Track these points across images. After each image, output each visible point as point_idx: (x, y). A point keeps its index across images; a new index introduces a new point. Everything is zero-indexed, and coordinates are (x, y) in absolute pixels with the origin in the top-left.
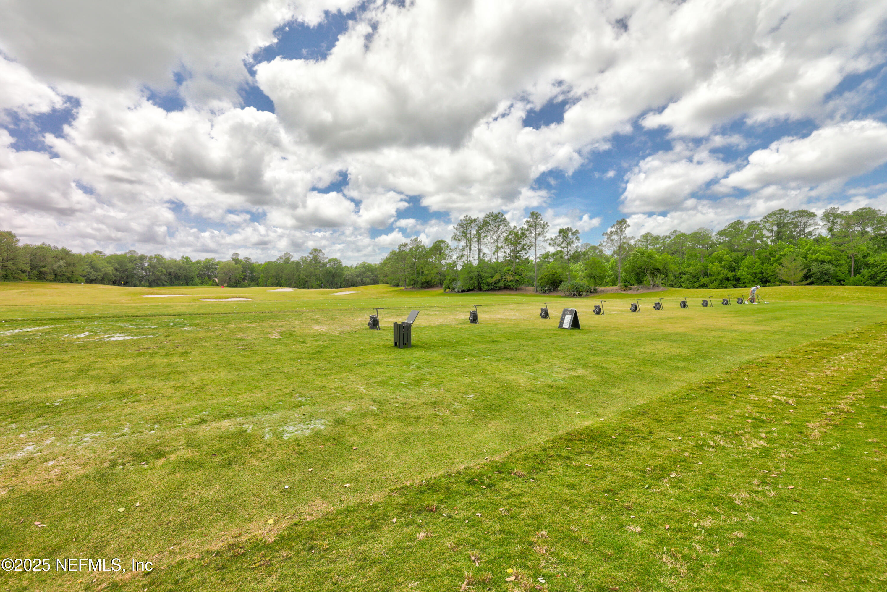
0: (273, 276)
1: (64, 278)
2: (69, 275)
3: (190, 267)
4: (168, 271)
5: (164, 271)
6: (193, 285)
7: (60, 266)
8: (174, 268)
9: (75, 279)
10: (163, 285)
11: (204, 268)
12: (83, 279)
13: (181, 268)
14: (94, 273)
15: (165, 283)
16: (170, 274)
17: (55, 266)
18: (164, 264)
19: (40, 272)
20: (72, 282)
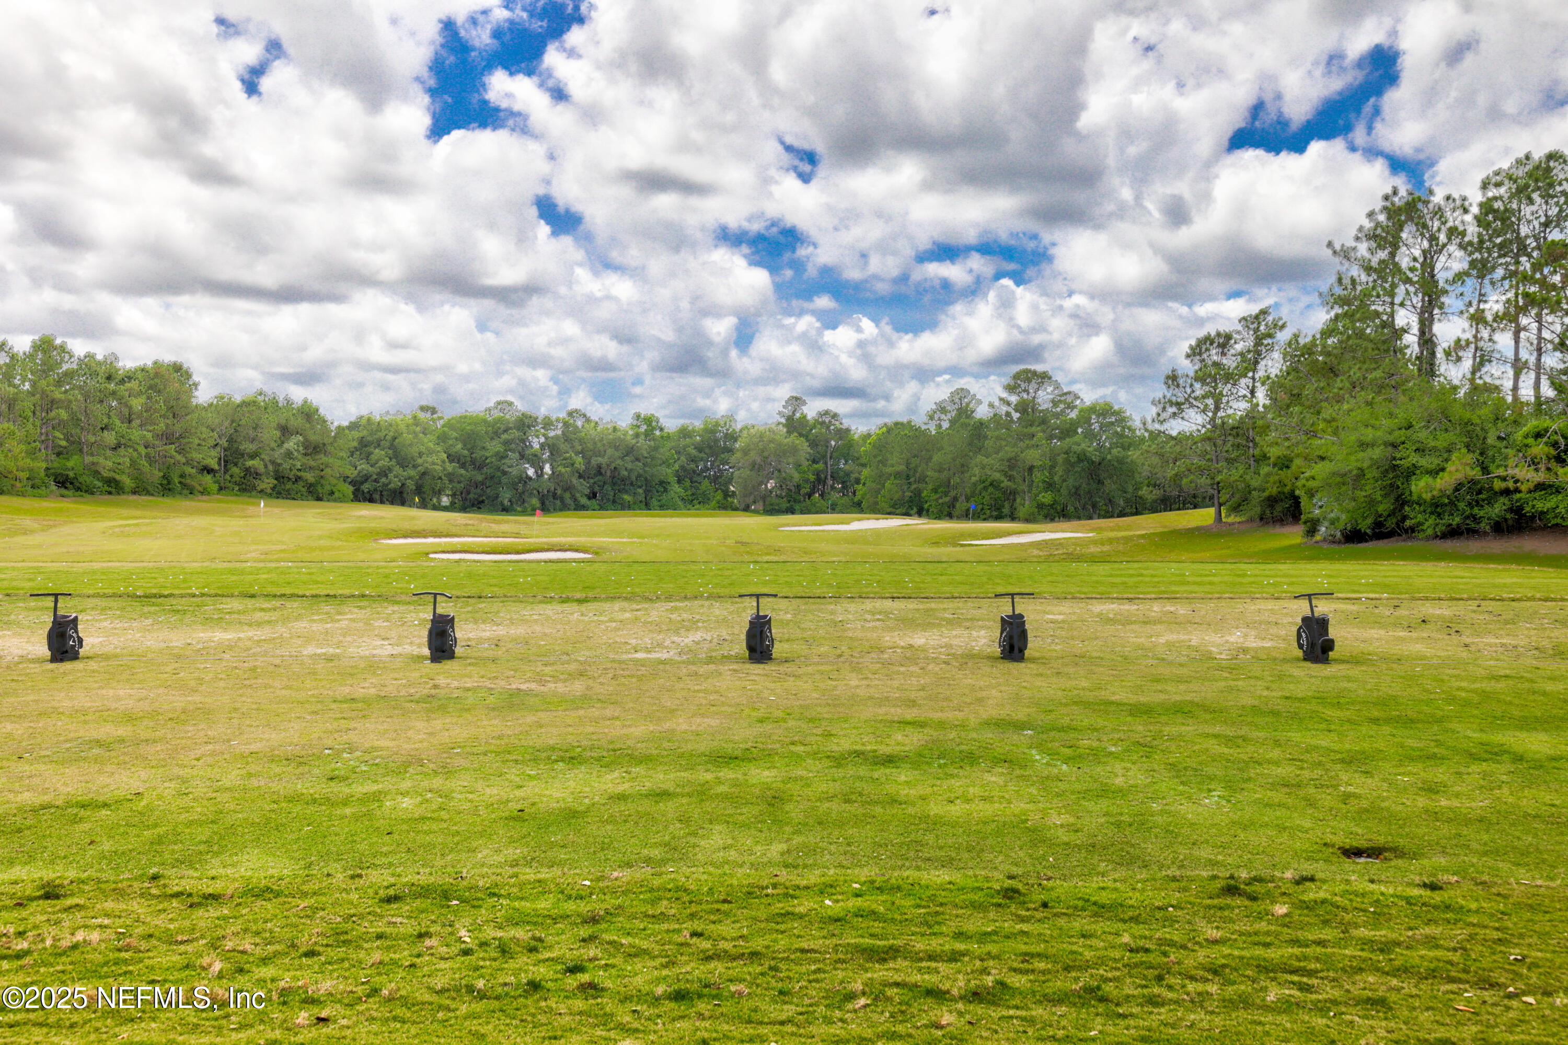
0: (897, 475)
1: (300, 486)
2: (309, 477)
3: (656, 449)
4: (595, 461)
5: (579, 460)
6: (662, 507)
7: (289, 454)
8: (610, 452)
9: (328, 488)
10: (580, 507)
11: (700, 449)
12: (349, 490)
13: (630, 451)
14: (397, 470)
15: (584, 501)
16: (599, 471)
17: (278, 454)
18: (581, 441)
19: (247, 470)
20: (319, 499)
